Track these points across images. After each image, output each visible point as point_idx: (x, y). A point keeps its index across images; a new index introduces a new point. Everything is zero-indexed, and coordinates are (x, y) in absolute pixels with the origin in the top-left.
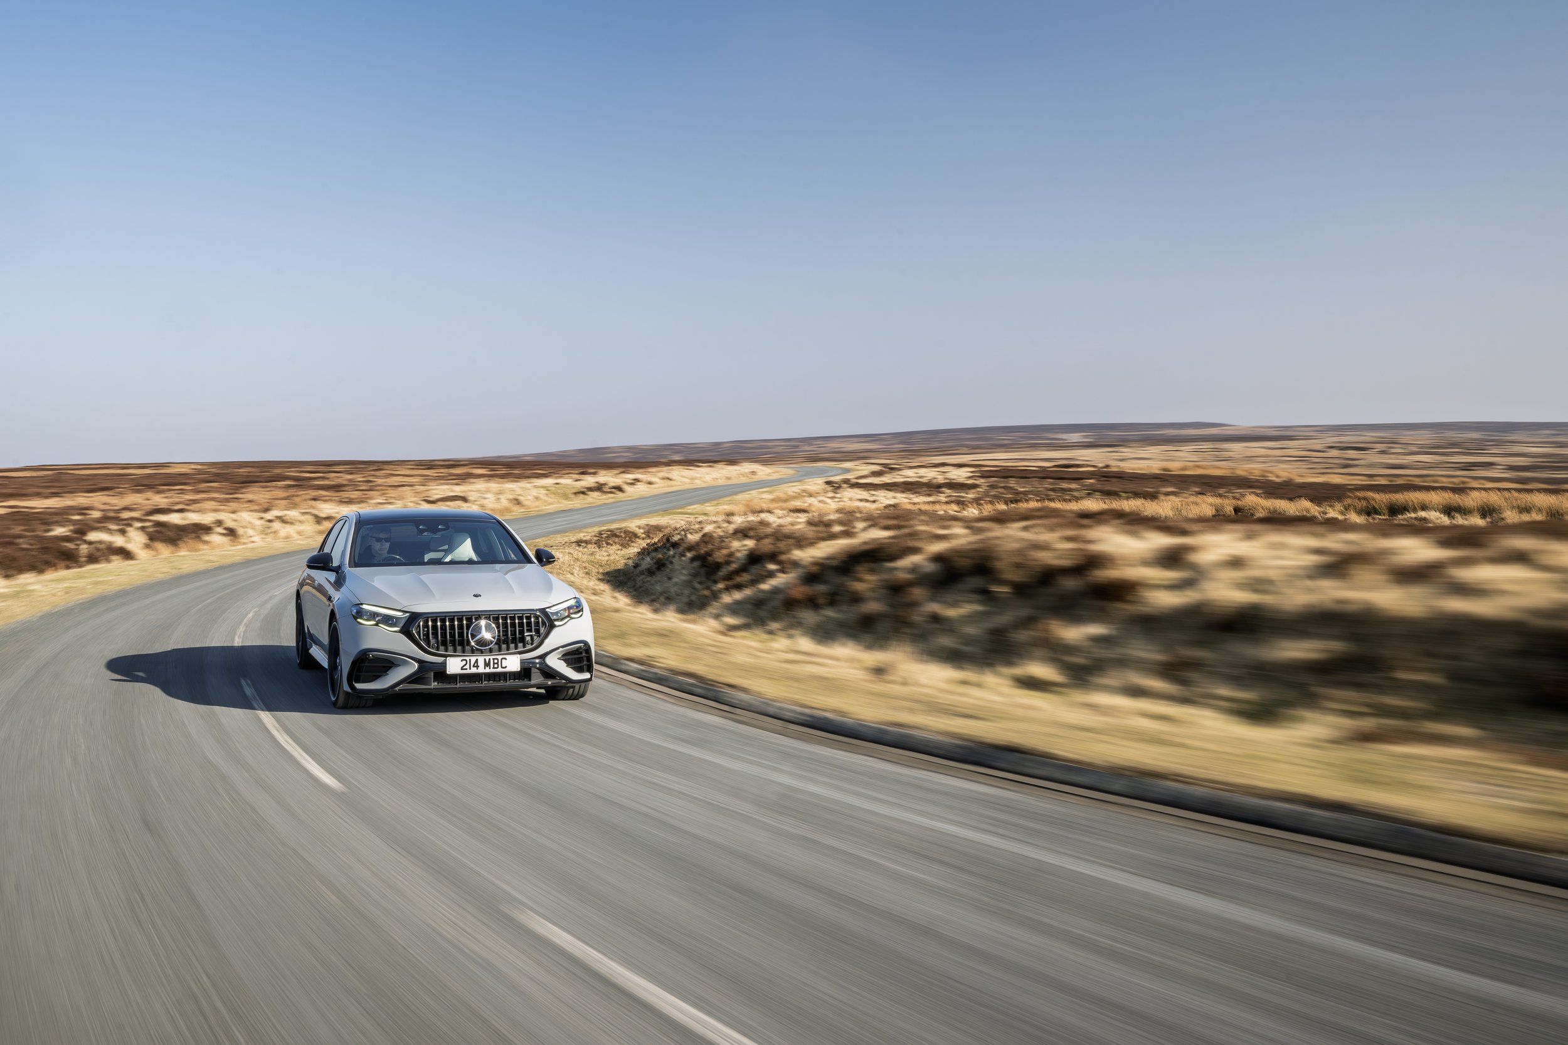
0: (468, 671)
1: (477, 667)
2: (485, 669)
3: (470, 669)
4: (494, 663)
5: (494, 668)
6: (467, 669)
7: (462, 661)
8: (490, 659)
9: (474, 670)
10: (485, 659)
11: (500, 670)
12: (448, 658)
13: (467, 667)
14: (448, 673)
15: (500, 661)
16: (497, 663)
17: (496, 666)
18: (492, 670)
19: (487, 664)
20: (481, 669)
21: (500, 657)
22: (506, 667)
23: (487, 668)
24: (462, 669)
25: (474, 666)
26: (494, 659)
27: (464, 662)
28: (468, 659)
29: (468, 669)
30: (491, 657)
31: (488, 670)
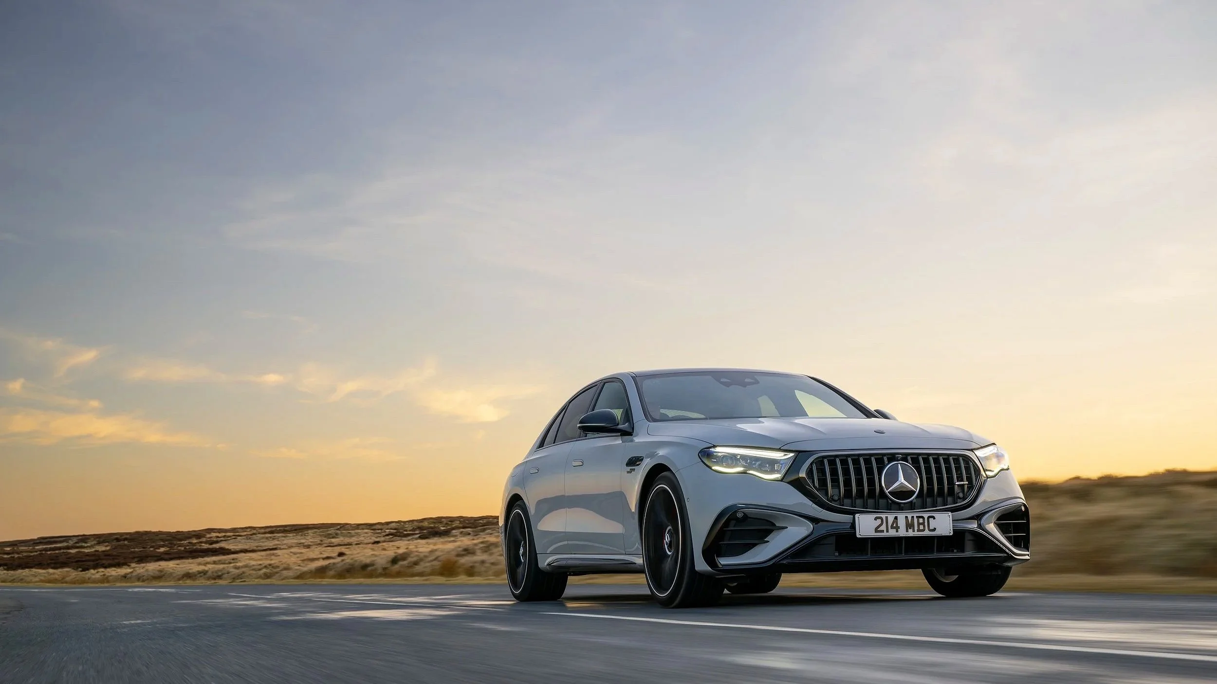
0: (885, 534)
1: (897, 528)
2: (907, 531)
3: (887, 531)
4: (919, 524)
5: (919, 530)
6: (883, 531)
7: (876, 519)
8: (913, 517)
9: (892, 533)
10: (906, 517)
11: (927, 533)
12: (857, 515)
13: (883, 527)
14: (858, 536)
15: (926, 519)
16: (923, 524)
17: (921, 527)
18: (917, 534)
19: (909, 526)
20: (902, 532)
21: (926, 516)
22: (934, 530)
23: (910, 531)
24: (876, 530)
25: (892, 527)
26: (918, 517)
27: (879, 521)
28: (883, 516)
29: (885, 531)
30: (915, 516)
31: (911, 533)
